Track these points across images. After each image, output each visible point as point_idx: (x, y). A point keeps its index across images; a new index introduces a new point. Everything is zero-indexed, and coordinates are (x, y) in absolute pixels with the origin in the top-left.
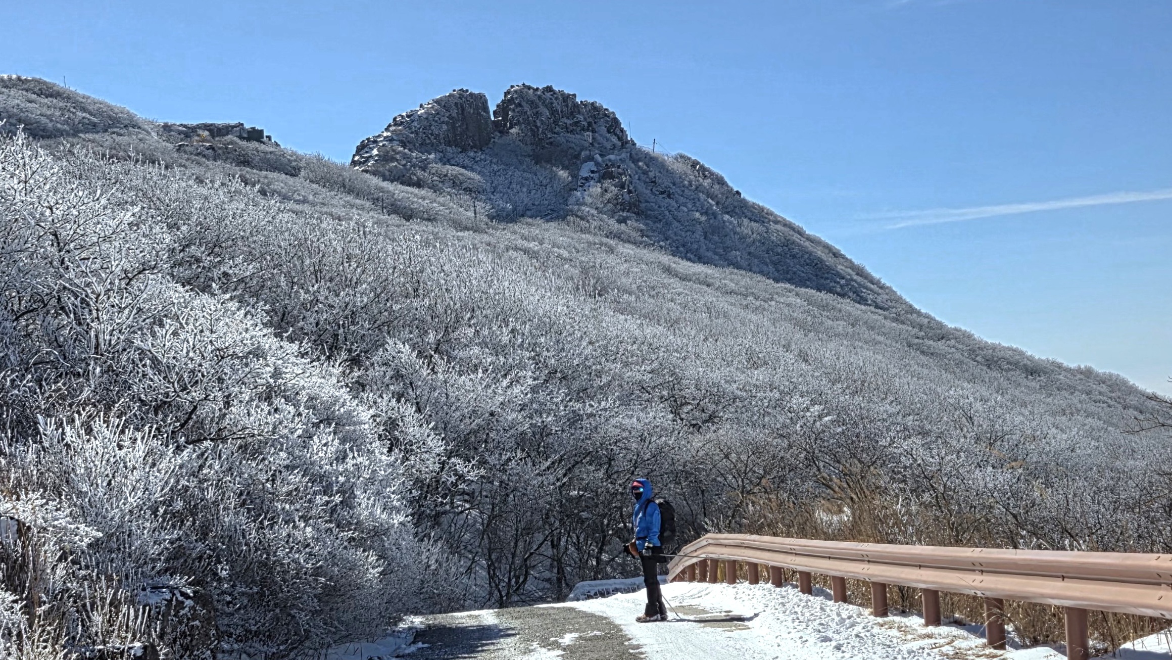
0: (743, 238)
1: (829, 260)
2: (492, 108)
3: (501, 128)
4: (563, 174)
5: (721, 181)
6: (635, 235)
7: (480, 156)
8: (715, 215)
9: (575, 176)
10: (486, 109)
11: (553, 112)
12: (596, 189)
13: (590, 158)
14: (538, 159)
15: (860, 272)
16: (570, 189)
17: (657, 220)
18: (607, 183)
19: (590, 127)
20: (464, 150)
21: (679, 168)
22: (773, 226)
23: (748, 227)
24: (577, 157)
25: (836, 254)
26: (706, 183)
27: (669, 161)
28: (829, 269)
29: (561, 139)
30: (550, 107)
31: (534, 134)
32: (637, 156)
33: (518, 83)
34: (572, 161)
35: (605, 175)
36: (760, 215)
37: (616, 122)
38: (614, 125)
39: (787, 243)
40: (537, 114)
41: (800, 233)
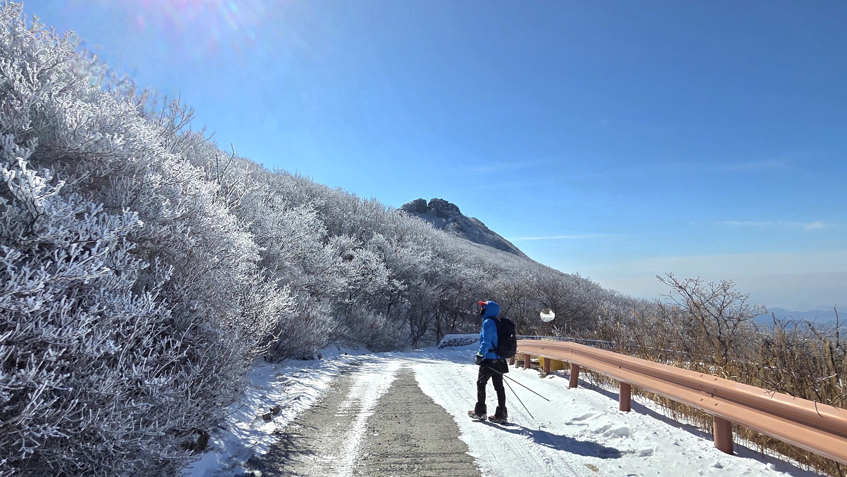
0: (488, 238)
1: (509, 245)
2: (428, 203)
3: (429, 208)
4: (444, 220)
5: (483, 224)
6: (462, 236)
7: (424, 214)
8: (481, 232)
9: (447, 221)
10: (426, 203)
11: (443, 205)
12: (452, 224)
13: (451, 217)
14: (438, 216)
15: (517, 249)
16: (446, 224)
17: (467, 233)
18: (455, 223)
19: (451, 209)
20: (420, 213)
21: (473, 220)
22: (496, 236)
23: (489, 236)
24: (448, 216)
25: (511, 244)
26: (480, 224)
27: (471, 220)
28: (509, 248)
29: (444, 212)
30: (442, 204)
31: (438, 210)
32: (462, 217)
33: (434, 198)
34: (447, 217)
35: (455, 221)
36: (493, 233)
37: (458, 209)
38: (457, 209)
39: (499, 241)
40: (439, 205)
41: (503, 238)
